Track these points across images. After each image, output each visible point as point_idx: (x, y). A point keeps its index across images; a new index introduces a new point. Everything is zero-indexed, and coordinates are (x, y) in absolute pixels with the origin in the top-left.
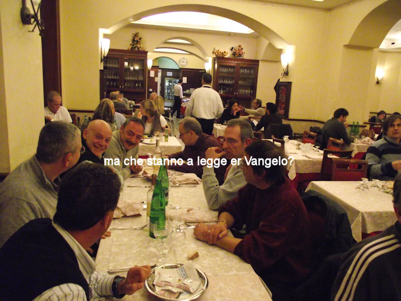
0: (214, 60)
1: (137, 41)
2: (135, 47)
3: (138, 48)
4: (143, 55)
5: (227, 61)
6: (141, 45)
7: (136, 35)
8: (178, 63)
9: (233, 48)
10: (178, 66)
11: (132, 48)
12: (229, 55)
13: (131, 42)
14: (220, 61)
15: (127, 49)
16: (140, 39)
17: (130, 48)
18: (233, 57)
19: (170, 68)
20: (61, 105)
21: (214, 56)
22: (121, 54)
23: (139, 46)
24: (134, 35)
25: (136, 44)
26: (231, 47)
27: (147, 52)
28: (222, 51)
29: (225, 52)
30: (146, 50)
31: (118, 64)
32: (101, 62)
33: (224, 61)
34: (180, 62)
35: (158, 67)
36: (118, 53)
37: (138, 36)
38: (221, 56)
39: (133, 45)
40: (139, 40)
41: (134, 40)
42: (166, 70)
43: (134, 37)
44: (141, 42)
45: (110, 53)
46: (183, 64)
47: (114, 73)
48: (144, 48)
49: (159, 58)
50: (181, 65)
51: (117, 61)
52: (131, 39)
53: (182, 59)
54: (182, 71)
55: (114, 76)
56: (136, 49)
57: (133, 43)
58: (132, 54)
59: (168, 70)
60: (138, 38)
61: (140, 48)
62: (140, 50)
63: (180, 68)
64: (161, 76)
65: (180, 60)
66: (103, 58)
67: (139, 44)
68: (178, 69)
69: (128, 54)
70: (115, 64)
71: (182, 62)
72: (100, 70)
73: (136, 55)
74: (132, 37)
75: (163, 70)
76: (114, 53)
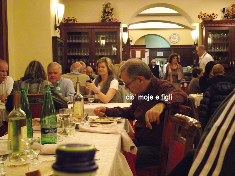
0: (201, 25)
1: (109, 12)
2: (106, 19)
3: (110, 20)
4: (116, 27)
5: (217, 25)
6: (113, 16)
7: (107, 6)
9: (224, 9)
11: (103, 20)
12: (219, 17)
13: (102, 14)
14: (209, 25)
15: (98, 22)
16: (112, 10)
17: (101, 20)
18: (225, 19)
19: (160, 47)
20: (8, 75)
21: (201, 21)
22: (91, 27)
23: (110, 18)
24: (105, 6)
25: (107, 15)
26: (222, 8)
27: (120, 23)
28: (210, 13)
29: (213, 14)
30: (118, 22)
31: (88, 39)
33: (213, 25)
35: (145, 46)
36: (87, 27)
37: (109, 7)
38: (210, 19)
39: (104, 17)
40: (110, 11)
41: (104, 12)
42: (155, 50)
43: (105, 9)
44: (112, 13)
45: (79, 27)
46: (174, 40)
47: (84, 50)
48: (116, 20)
49: (145, 37)
50: (172, 41)
51: (86, 36)
52: (102, 11)
53: (172, 35)
54: (173, 49)
55: (84, 52)
56: (107, 21)
57: (103, 15)
58: (103, 27)
59: (158, 50)
60: (109, 9)
61: (111, 20)
62: (111, 22)
63: (172, 46)
64: (148, 56)
65: (171, 36)
66: (58, 25)
67: (111, 16)
68: (170, 47)
69: (99, 27)
70: (85, 39)
71: (173, 38)
72: (53, 37)
73: (107, 27)
74: (103, 8)
75: (151, 50)
76: (83, 27)
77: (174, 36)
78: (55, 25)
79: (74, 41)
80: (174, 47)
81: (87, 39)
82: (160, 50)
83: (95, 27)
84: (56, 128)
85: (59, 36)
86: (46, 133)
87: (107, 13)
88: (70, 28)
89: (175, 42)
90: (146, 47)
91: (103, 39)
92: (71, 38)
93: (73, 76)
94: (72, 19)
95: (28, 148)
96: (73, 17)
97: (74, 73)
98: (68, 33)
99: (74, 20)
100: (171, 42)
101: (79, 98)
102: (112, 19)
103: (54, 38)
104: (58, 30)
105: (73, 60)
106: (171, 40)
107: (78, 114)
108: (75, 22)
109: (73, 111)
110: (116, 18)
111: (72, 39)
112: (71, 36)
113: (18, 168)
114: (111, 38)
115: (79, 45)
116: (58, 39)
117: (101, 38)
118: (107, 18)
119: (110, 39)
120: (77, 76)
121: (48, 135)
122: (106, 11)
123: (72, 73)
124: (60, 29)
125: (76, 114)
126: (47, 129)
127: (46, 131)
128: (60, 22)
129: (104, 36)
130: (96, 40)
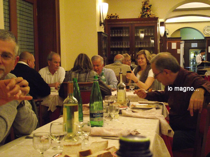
1: (147, 9)
2: (145, 15)
3: (148, 15)
4: (154, 21)
6: (151, 12)
7: (145, 3)
8: (202, 32)
10: (203, 36)
11: (142, 16)
13: (141, 10)
15: (137, 17)
16: (150, 6)
17: (140, 16)
19: (195, 39)
20: (60, 66)
22: (131, 22)
23: (149, 13)
24: (144, 3)
25: (146, 11)
27: (158, 18)
30: (156, 17)
32: (101, 25)
34: (204, 30)
35: (180, 38)
36: (128, 23)
37: (148, 4)
39: (143, 13)
40: (149, 8)
41: (143, 8)
42: (190, 42)
43: (144, 5)
44: (151, 9)
45: (120, 23)
46: (208, 32)
47: (125, 43)
48: (154, 15)
49: (181, 30)
50: (206, 34)
51: (127, 30)
52: (141, 8)
53: (207, 28)
54: (207, 40)
55: (125, 45)
56: (146, 17)
57: (143, 11)
58: (142, 22)
59: (192, 42)
60: (148, 6)
61: (150, 16)
62: (150, 17)
63: (205, 38)
64: (184, 47)
65: (205, 28)
66: (102, 22)
67: (149, 12)
68: (204, 38)
69: (139, 22)
70: (126, 33)
71: (207, 30)
72: (98, 32)
73: (146, 22)
74: (142, 5)
75: (186, 42)
76: (124, 23)
77: (208, 28)
78: (100, 21)
79: (116, 35)
80: (208, 39)
81: (128, 33)
82: (194, 41)
83: (135, 22)
84: (102, 113)
85: (103, 31)
86: (94, 117)
87: (146, 9)
88: (113, 23)
89: (208, 34)
90: (182, 39)
91: (142, 32)
92: (113, 33)
93: (116, 66)
94: (114, 16)
95: (80, 130)
96: (116, 14)
97: (117, 64)
98: (111, 28)
99: (117, 17)
100: (204, 33)
101: (121, 86)
102: (150, 14)
103: (100, 33)
104: (102, 26)
105: (115, 52)
106: (204, 32)
107: (121, 101)
108: (118, 18)
109: (117, 98)
110: (154, 14)
111: (115, 33)
112: (113, 31)
113: (72, 147)
114: (150, 32)
115: (120, 39)
116: (102, 34)
117: (140, 32)
118: (146, 13)
119: (148, 32)
120: (119, 66)
121: (96, 119)
122: (145, 7)
123: (115, 64)
124: (104, 25)
125: (119, 101)
126: (95, 114)
127: (94, 116)
128: (104, 19)
129: (143, 30)
130: (136, 34)
